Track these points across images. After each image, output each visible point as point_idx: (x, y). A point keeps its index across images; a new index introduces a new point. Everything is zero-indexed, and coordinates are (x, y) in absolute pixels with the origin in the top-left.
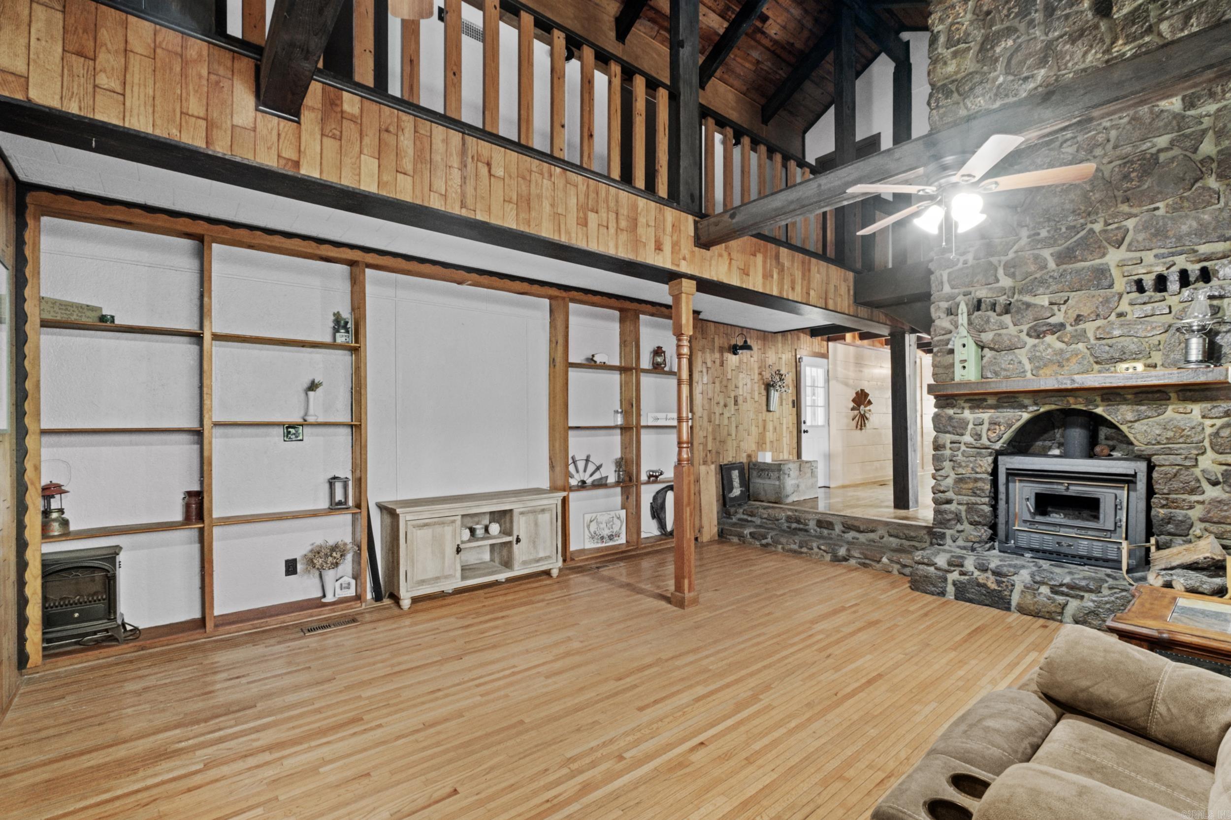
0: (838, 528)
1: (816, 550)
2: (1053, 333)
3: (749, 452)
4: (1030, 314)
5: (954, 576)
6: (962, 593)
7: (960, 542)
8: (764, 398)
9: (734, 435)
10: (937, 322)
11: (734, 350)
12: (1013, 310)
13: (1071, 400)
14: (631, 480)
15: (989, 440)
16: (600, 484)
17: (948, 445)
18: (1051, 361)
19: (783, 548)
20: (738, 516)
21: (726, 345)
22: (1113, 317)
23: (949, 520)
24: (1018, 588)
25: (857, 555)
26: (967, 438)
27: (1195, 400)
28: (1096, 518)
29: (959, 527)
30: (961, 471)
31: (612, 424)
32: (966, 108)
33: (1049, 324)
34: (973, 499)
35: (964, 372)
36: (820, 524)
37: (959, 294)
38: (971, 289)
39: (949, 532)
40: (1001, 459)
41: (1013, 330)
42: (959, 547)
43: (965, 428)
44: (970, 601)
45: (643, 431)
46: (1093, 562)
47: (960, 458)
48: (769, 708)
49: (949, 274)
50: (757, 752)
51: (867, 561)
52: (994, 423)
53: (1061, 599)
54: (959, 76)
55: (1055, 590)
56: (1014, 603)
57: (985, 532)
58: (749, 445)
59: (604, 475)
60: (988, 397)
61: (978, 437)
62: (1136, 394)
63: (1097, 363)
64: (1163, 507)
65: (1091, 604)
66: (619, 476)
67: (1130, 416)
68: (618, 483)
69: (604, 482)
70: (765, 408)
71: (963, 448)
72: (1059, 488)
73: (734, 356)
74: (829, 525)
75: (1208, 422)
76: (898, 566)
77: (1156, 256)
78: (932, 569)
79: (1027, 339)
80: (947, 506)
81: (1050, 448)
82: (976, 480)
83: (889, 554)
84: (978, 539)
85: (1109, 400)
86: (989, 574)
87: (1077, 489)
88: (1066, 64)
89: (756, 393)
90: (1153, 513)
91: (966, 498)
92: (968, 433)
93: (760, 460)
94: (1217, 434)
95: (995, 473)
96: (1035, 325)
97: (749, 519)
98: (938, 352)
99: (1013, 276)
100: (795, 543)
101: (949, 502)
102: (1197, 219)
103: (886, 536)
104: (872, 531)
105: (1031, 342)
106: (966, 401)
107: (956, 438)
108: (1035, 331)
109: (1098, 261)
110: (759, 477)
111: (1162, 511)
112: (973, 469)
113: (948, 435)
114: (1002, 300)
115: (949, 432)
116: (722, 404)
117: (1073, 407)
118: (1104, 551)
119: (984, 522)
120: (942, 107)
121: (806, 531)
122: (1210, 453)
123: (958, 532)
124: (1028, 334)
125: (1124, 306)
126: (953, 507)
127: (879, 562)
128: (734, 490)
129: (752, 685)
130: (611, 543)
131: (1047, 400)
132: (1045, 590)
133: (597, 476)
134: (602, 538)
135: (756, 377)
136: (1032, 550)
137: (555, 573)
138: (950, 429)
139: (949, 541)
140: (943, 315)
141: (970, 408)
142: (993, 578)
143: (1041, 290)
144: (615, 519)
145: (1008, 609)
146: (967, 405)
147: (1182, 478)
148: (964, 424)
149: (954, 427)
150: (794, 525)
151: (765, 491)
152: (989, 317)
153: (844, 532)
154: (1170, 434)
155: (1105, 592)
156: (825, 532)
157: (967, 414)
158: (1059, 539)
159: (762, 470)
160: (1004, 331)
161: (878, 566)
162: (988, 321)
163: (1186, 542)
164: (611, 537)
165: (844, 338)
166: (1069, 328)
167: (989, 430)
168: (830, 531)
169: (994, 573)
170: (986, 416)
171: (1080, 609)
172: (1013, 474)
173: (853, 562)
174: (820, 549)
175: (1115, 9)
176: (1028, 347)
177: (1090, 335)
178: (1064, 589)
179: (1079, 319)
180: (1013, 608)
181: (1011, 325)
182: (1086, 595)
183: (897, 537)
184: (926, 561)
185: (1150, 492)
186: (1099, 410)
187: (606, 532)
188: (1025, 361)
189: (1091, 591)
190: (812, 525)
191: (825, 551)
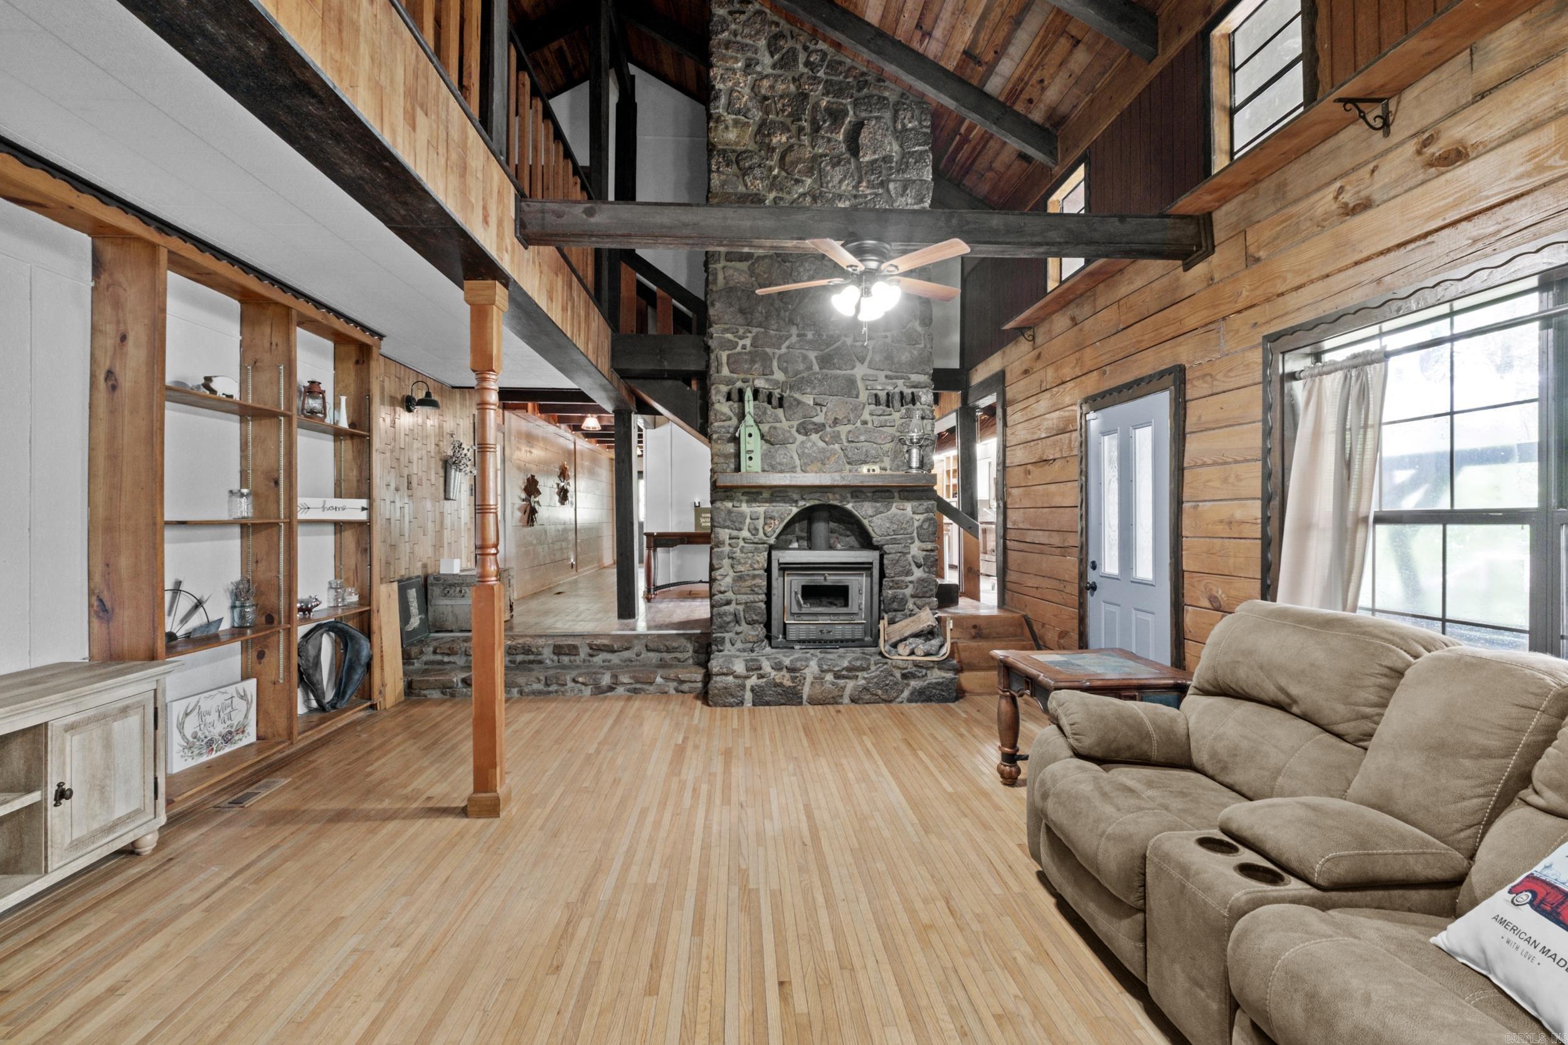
0: (584, 652)
1: (570, 684)
2: (817, 432)
3: (425, 560)
4: (800, 412)
5: (753, 681)
6: (760, 699)
7: (739, 645)
8: (442, 480)
9: (407, 535)
10: (717, 406)
11: (409, 404)
12: (786, 405)
13: (830, 496)
14: (270, 620)
15: (765, 534)
16: (205, 639)
17: (727, 541)
18: (816, 458)
19: (521, 692)
20: (424, 658)
21: (399, 397)
22: (859, 424)
23: (729, 623)
24: (809, 680)
25: (626, 680)
26: (745, 533)
27: (908, 499)
28: (846, 605)
29: (738, 629)
30: (739, 568)
31: (225, 517)
32: (746, 185)
33: (815, 424)
34: (752, 597)
35: (749, 463)
36: (558, 650)
37: (738, 379)
38: (749, 376)
39: (727, 636)
40: (774, 553)
41: (785, 424)
42: (739, 650)
43: (743, 523)
44: (768, 704)
45: (300, 530)
46: (844, 644)
47: (738, 554)
48: (776, 897)
49: (729, 356)
50: (838, 952)
51: (638, 686)
52: (768, 518)
53: (841, 682)
54: (739, 148)
55: (838, 676)
56: (805, 697)
57: (760, 630)
58: (425, 551)
59: (213, 618)
60: (764, 491)
61: (754, 531)
62: (874, 492)
63: (849, 463)
64: (891, 588)
65: (864, 682)
66: (242, 617)
67: (870, 512)
68: (237, 632)
69: (213, 631)
70: (442, 495)
71: (742, 543)
72: (818, 579)
73: (407, 414)
74: (573, 650)
75: (917, 517)
76: (675, 684)
77: (886, 377)
78: (730, 678)
79: (797, 435)
80: (726, 608)
81: (791, 542)
82: (754, 577)
83: (660, 672)
84: (755, 639)
85: (857, 497)
86: (784, 672)
87: (832, 579)
88: (827, 183)
89: (433, 473)
90: (884, 593)
91: (745, 597)
92: (746, 528)
93: (443, 570)
94: (921, 527)
95: (768, 570)
96: (804, 423)
97: (446, 659)
98: (718, 439)
99: (785, 371)
100: (539, 681)
101: (728, 603)
102: (910, 352)
103: (644, 651)
104: (627, 649)
105: (800, 438)
106: (743, 494)
107: (735, 533)
108: (804, 428)
109: (849, 372)
110: (445, 595)
111: (890, 592)
112: (751, 566)
113: (727, 531)
114: (777, 393)
115: (728, 527)
116: (393, 486)
117: (831, 502)
118: (853, 632)
119: (761, 620)
120: (723, 173)
121: (540, 662)
122: (917, 543)
123: (737, 633)
124: (798, 431)
125: (866, 416)
126: (730, 608)
127: (651, 683)
128: (412, 620)
129: (723, 878)
130: (228, 749)
131: (812, 496)
132: (829, 677)
133: (197, 620)
134: (210, 743)
135: (432, 447)
136: (800, 641)
137: (149, 842)
138: (728, 523)
139: (728, 645)
140: (723, 400)
141: (748, 502)
142: (788, 675)
143: (809, 390)
144: (236, 700)
145: (801, 703)
146: (744, 498)
147: (902, 563)
148: (743, 516)
149: (733, 522)
150: (519, 658)
151: (456, 616)
152: (766, 409)
153: (591, 656)
154: (895, 527)
155: (873, 668)
156: (566, 659)
157: (745, 508)
158: (820, 628)
159: (451, 585)
160: (778, 425)
161: (651, 688)
162: (765, 413)
163: (906, 617)
164: (227, 738)
165: (525, 408)
166: (828, 429)
167: (765, 524)
168: (572, 658)
169: (790, 670)
170: (760, 509)
171: (855, 688)
172: (785, 568)
173: (620, 690)
174: (577, 682)
175: (861, 154)
176: (798, 443)
177: (843, 437)
178: (844, 673)
179: (836, 422)
180: (804, 702)
181: (784, 419)
182: (860, 674)
183: (658, 651)
184: (725, 670)
185: (882, 575)
186: (849, 506)
187: (219, 729)
188: (796, 457)
189: (863, 669)
190: (547, 654)
191: (583, 684)
